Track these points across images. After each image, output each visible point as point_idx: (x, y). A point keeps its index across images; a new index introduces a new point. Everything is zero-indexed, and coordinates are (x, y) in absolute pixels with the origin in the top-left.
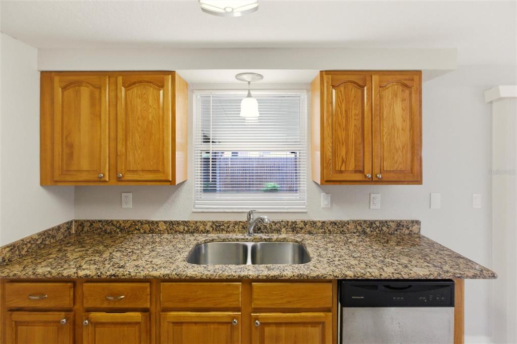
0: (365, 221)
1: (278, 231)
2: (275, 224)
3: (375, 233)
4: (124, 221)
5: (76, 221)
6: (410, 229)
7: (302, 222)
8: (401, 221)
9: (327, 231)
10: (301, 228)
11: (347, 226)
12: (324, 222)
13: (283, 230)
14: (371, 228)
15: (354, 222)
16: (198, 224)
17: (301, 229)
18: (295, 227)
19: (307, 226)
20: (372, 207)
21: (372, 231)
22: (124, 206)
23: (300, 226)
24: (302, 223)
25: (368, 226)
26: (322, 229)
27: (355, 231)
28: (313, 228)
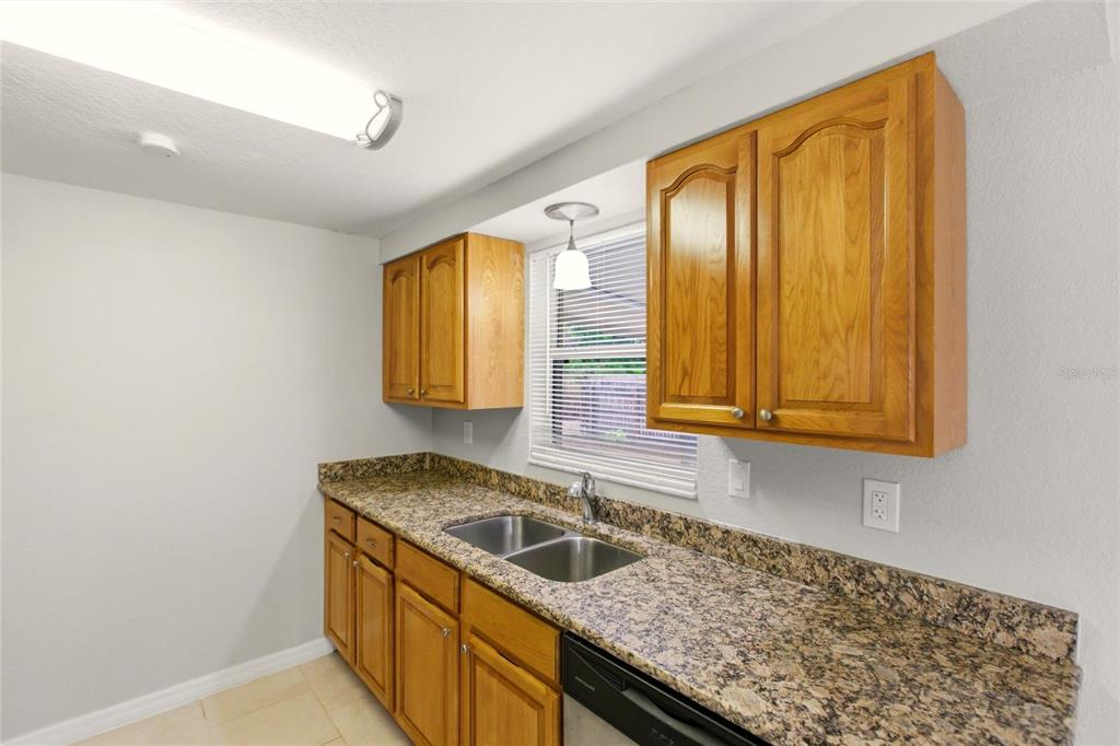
0: (840, 559)
1: (637, 527)
2: (633, 511)
3: (872, 602)
4: (464, 463)
5: (430, 454)
6: (1021, 631)
7: (681, 518)
8: (979, 593)
9: (735, 556)
10: (678, 533)
11: (787, 557)
12: (727, 532)
13: (646, 527)
14: (857, 581)
15: (807, 551)
16: (530, 484)
17: (680, 534)
18: (667, 527)
19: (691, 531)
20: (869, 521)
21: (862, 594)
22: (466, 441)
23: (677, 527)
24: (682, 522)
25: (849, 575)
26: (723, 547)
27: (809, 578)
28: (703, 540)
